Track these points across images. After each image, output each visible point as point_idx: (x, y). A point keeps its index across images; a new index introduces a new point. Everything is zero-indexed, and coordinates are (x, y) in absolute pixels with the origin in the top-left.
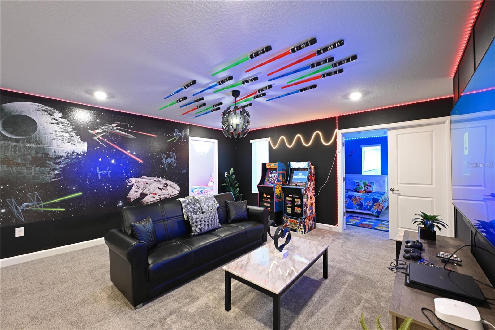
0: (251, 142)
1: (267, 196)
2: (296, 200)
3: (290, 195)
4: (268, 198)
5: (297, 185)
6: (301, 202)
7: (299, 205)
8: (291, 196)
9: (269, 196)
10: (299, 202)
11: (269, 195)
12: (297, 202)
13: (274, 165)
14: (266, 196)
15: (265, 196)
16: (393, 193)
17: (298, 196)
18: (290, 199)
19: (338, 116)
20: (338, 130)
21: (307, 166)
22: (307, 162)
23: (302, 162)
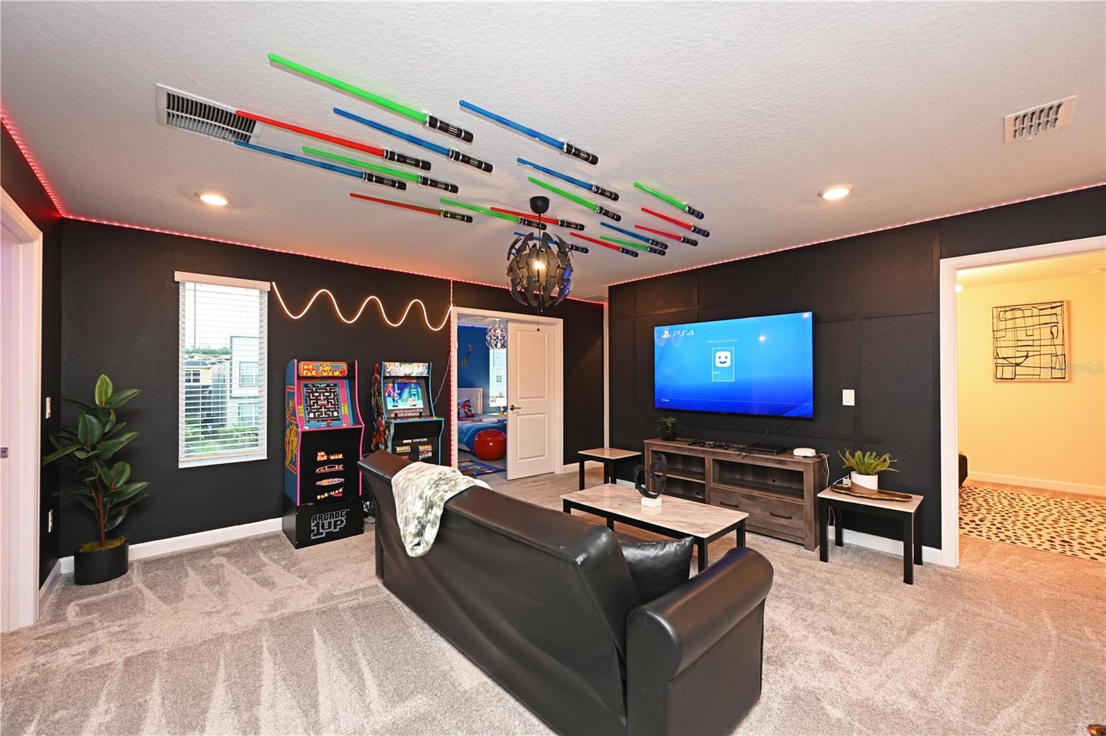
0: (176, 279)
1: (332, 457)
2: (421, 448)
3: (405, 441)
4: (337, 462)
5: (399, 415)
6: (432, 451)
7: (429, 457)
8: (410, 441)
9: (340, 456)
10: (428, 452)
11: (338, 453)
12: (423, 453)
13: (332, 367)
14: (329, 459)
15: (325, 458)
16: (514, 413)
17: (426, 439)
18: (407, 449)
19: (453, 281)
20: (453, 306)
21: (426, 372)
22: (427, 364)
23: (414, 364)
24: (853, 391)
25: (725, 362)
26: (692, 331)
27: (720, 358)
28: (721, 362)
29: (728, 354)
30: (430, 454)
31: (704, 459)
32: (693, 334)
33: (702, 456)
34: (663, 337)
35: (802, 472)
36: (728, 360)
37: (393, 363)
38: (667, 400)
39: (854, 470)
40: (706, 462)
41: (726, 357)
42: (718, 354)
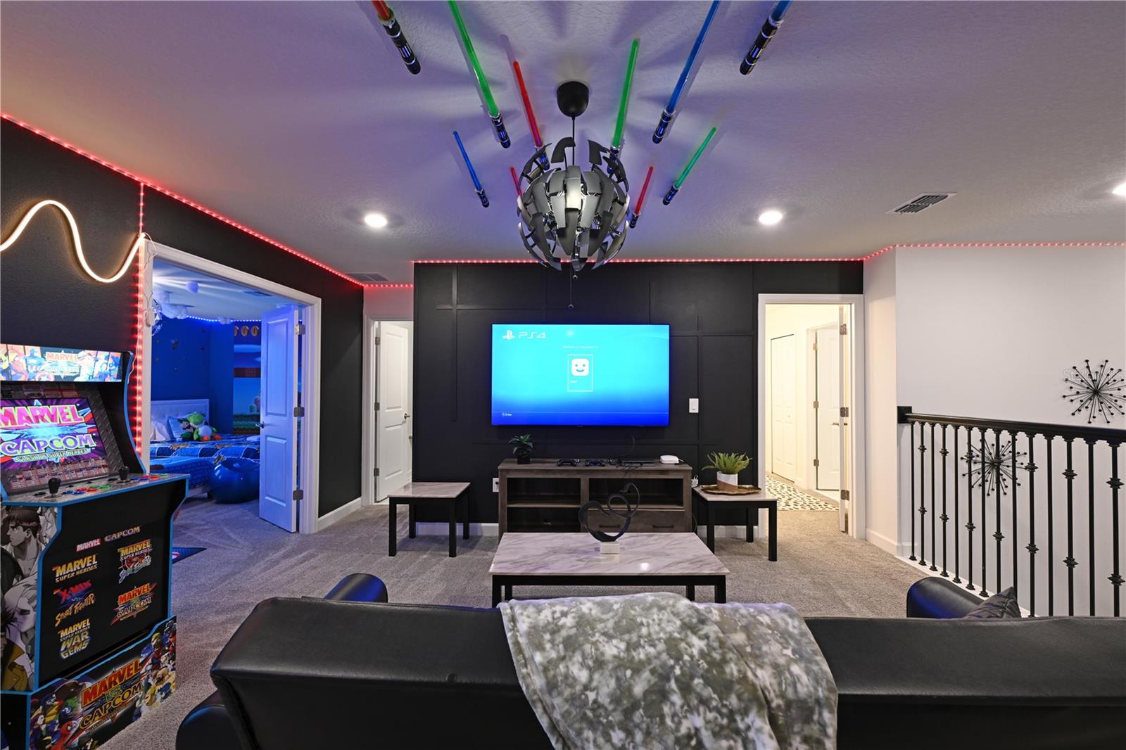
2: (124, 552)
6: (151, 554)
8: (96, 542)
12: (130, 563)
19: (145, 187)
20: (147, 237)
21: (115, 372)
22: (118, 355)
23: (83, 353)
24: (697, 400)
25: (583, 371)
26: (544, 334)
27: (576, 365)
28: (577, 370)
29: (586, 361)
30: (147, 561)
31: (579, 480)
32: (544, 337)
33: (578, 476)
34: (504, 337)
35: (682, 480)
36: (586, 369)
37: (20, 348)
38: (510, 415)
39: (719, 470)
40: (582, 483)
41: (584, 365)
42: (575, 361)
